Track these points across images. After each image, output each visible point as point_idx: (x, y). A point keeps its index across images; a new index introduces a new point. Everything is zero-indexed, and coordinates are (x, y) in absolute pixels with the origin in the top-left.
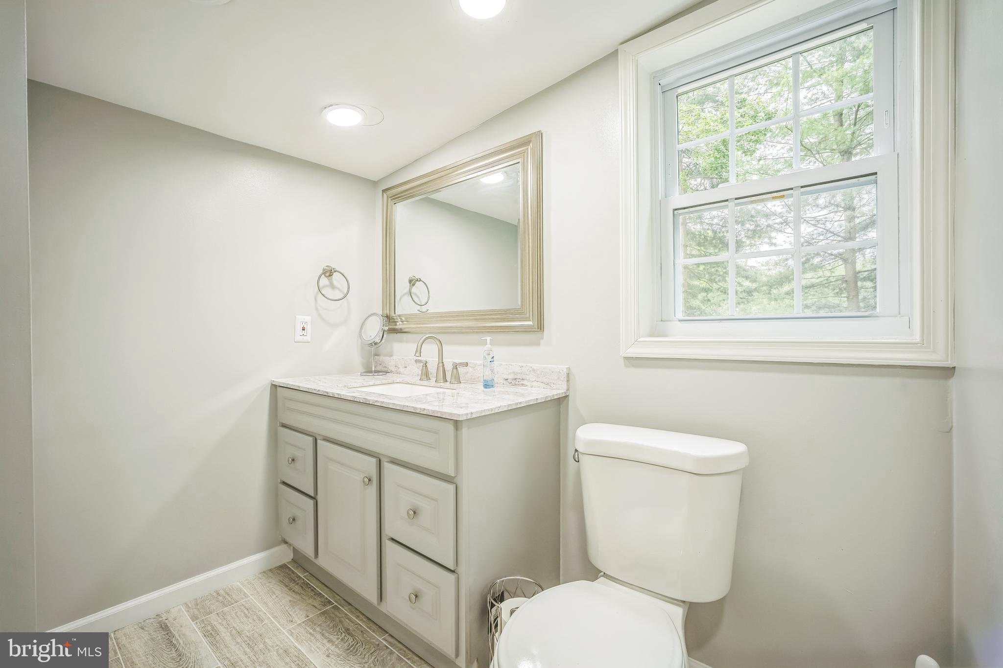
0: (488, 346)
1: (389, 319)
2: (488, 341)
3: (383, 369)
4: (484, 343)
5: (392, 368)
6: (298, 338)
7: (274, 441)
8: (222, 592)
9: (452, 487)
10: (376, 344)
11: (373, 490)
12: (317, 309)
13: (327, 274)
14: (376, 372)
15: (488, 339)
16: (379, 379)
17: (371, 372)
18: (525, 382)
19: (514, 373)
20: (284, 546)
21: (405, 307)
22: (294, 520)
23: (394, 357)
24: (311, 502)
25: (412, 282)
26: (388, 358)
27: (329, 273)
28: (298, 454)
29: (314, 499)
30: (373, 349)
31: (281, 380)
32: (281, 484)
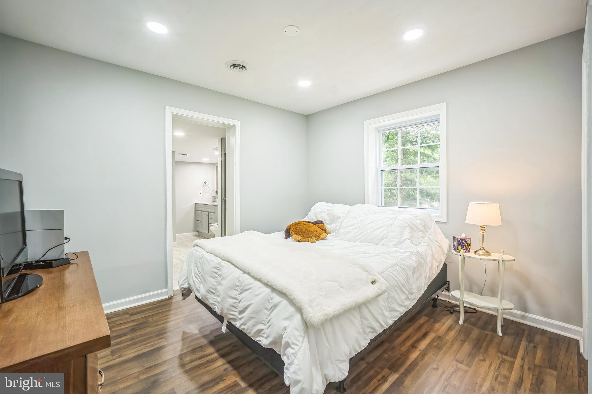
1: (217, 191)
6: (200, 195)
7: (195, 213)
12: (203, 190)
14: (214, 202)
22: (198, 226)
28: (198, 214)
29: (201, 221)
30: (214, 197)
31: (196, 202)
32: (196, 220)
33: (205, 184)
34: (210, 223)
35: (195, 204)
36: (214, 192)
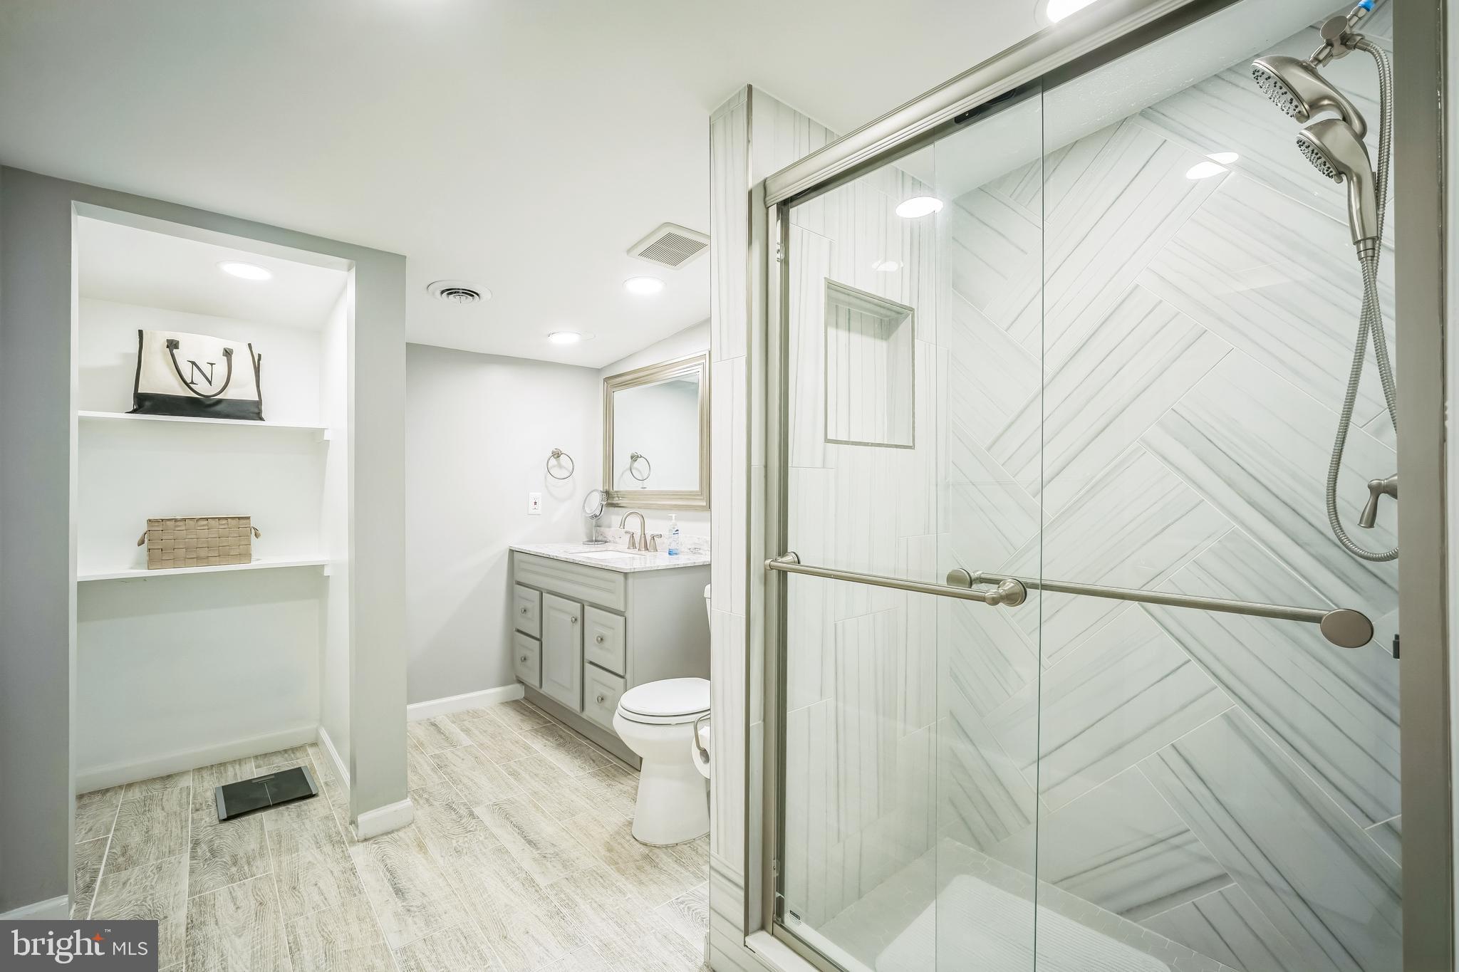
0: (674, 521)
1: (608, 494)
2: (674, 518)
3: (604, 539)
4: (670, 518)
5: (610, 538)
6: (531, 511)
7: (511, 596)
8: (471, 711)
9: (621, 619)
10: (596, 516)
11: (578, 626)
12: (546, 487)
13: (555, 456)
14: (596, 541)
15: (674, 515)
16: (600, 547)
17: (592, 541)
18: (701, 551)
19: (695, 544)
20: (518, 686)
21: (623, 483)
22: (525, 659)
23: (612, 529)
24: (538, 643)
25: (634, 458)
26: (607, 529)
27: (557, 455)
28: (529, 605)
29: (540, 640)
30: (594, 521)
31: (516, 546)
32: (516, 632)
33: (553, 461)
34: (591, 663)
35: (512, 552)
36: (596, 500)
